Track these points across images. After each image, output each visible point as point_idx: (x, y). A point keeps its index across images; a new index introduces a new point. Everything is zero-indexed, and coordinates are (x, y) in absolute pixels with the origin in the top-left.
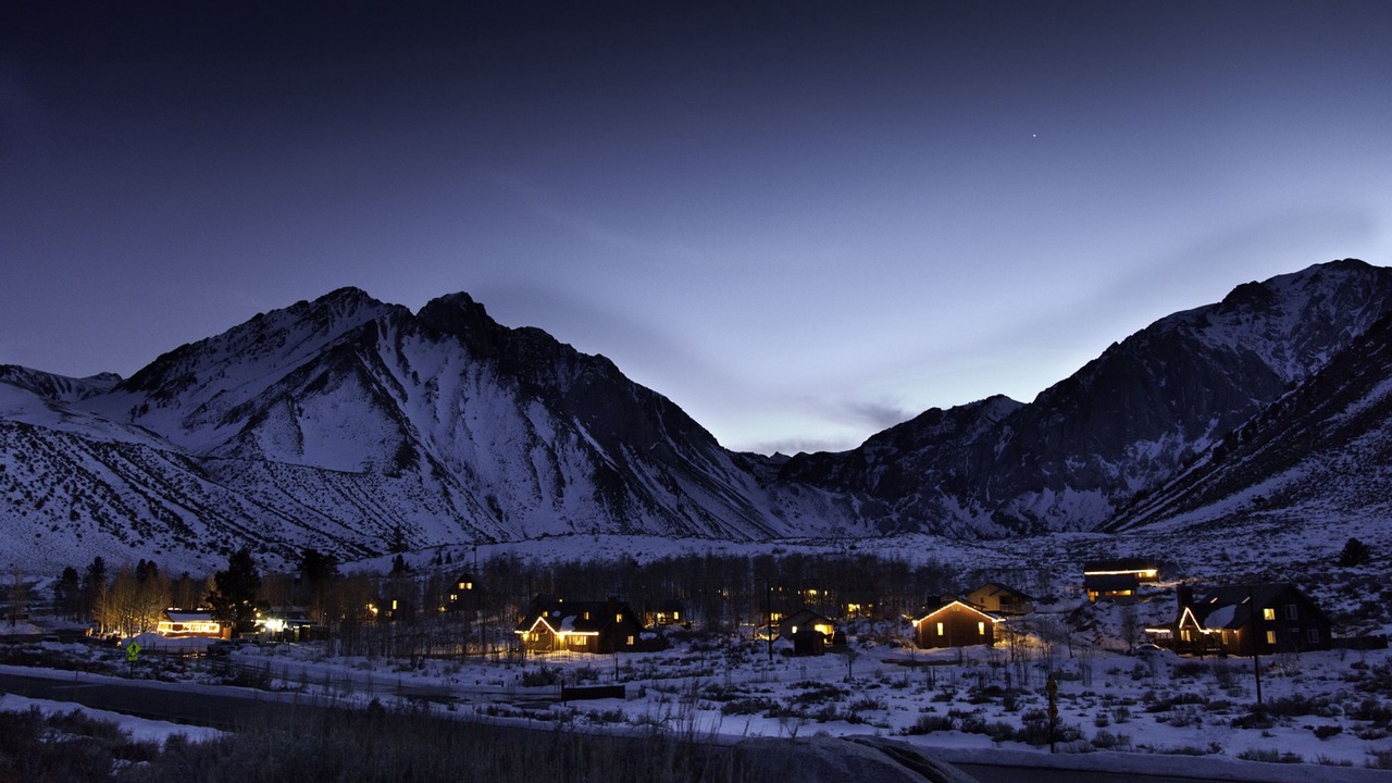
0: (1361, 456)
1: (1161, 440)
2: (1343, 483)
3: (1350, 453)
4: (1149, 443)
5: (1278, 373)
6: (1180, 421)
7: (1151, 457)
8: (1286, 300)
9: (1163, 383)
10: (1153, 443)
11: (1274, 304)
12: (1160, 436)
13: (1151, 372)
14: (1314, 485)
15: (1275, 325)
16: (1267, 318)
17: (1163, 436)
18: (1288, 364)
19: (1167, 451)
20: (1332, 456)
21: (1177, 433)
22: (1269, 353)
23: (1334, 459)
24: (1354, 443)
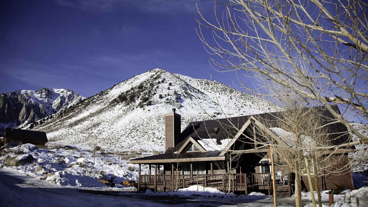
0: (76, 131)
1: (9, 124)
2: (71, 137)
3: (73, 129)
4: (5, 124)
5: (47, 113)
6: (16, 120)
7: (4, 128)
8: (54, 95)
9: (15, 108)
10: (6, 124)
11: (51, 95)
12: (9, 123)
13: (12, 104)
14: (62, 137)
15: (49, 101)
16: (48, 98)
17: (10, 123)
18: (50, 111)
19: (10, 127)
20: (68, 130)
21: (14, 123)
22: (46, 107)
23: (69, 130)
24: (74, 127)
